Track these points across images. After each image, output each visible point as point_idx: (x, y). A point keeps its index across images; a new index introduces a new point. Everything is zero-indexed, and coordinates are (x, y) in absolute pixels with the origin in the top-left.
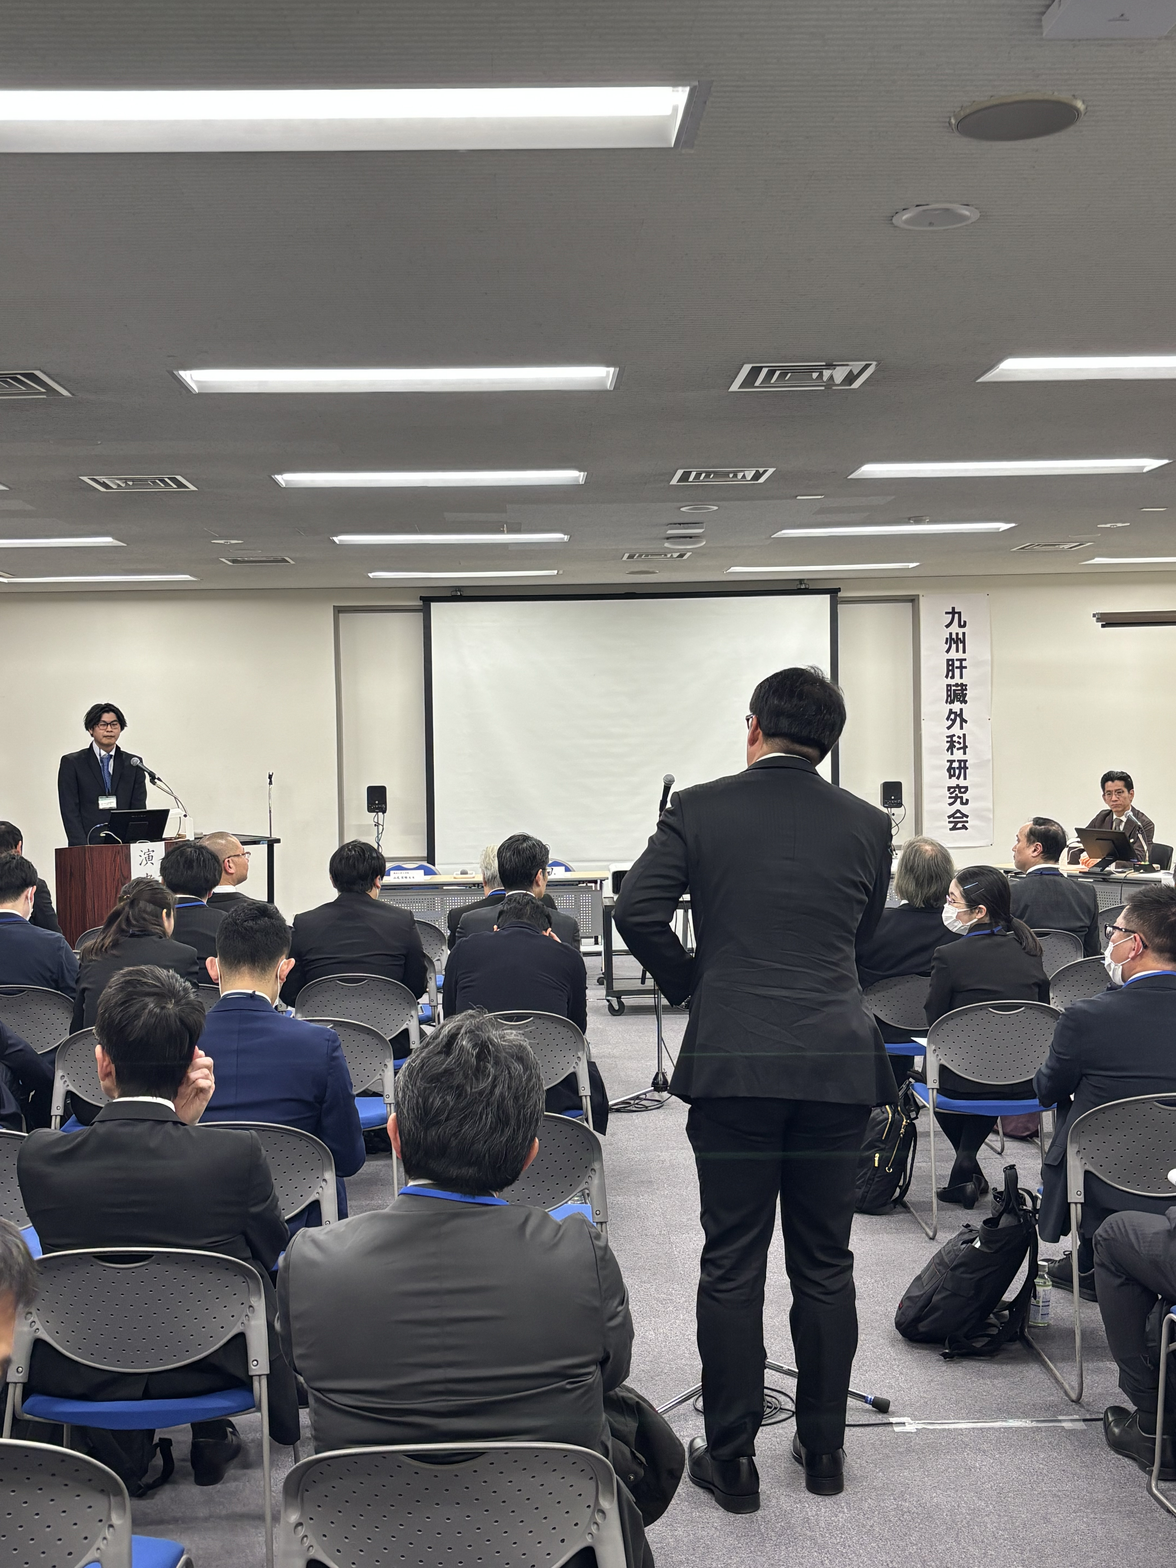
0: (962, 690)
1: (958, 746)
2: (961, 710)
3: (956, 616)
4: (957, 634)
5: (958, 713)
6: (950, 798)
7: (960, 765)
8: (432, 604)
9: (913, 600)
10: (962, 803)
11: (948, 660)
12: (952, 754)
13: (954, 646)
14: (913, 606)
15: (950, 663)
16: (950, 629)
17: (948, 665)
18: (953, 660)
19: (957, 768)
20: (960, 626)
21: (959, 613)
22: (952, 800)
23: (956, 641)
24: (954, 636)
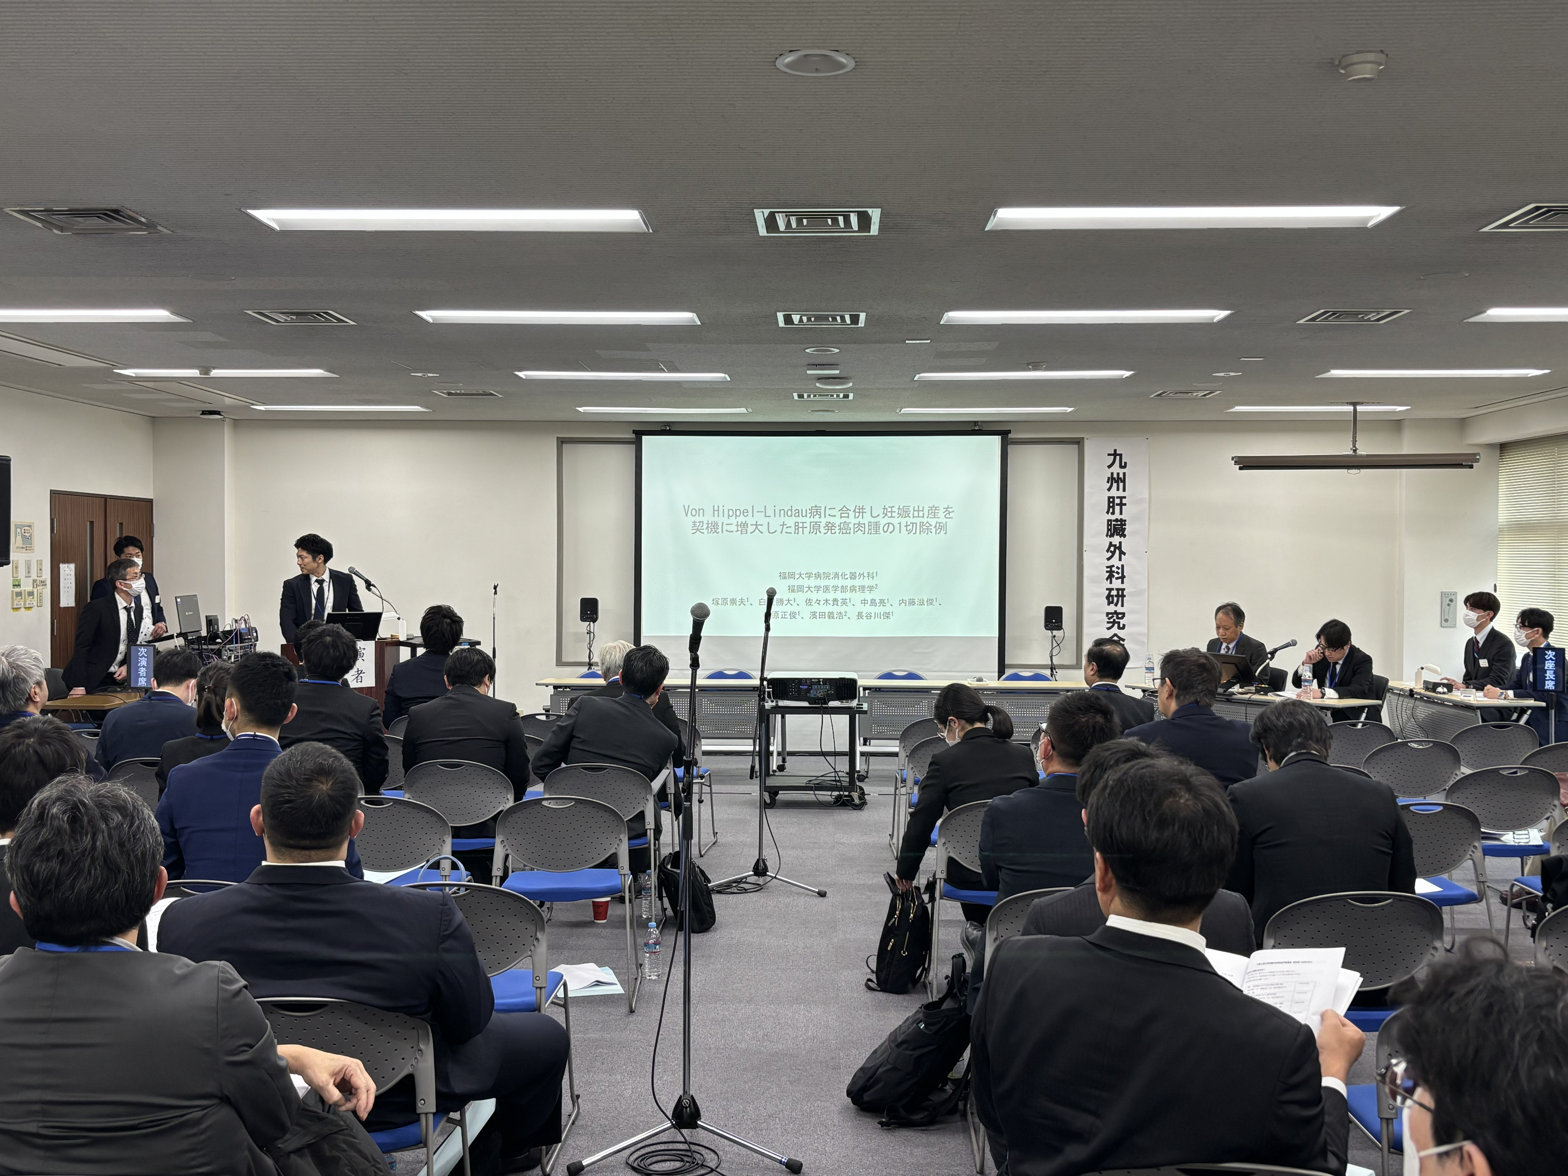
0: (1122, 525)
1: (1116, 575)
2: (1120, 543)
3: (1118, 457)
4: (1118, 474)
5: (1118, 545)
6: (1108, 622)
7: (1118, 593)
8: (643, 437)
9: (1079, 442)
10: (1119, 628)
11: (1109, 498)
12: (1111, 583)
13: (1115, 485)
14: (1079, 447)
15: (1111, 500)
16: (1112, 469)
17: (1109, 502)
18: (1113, 498)
19: (1116, 596)
20: (1121, 467)
21: (1121, 455)
22: (1111, 625)
23: (1117, 480)
24: (1115, 476)
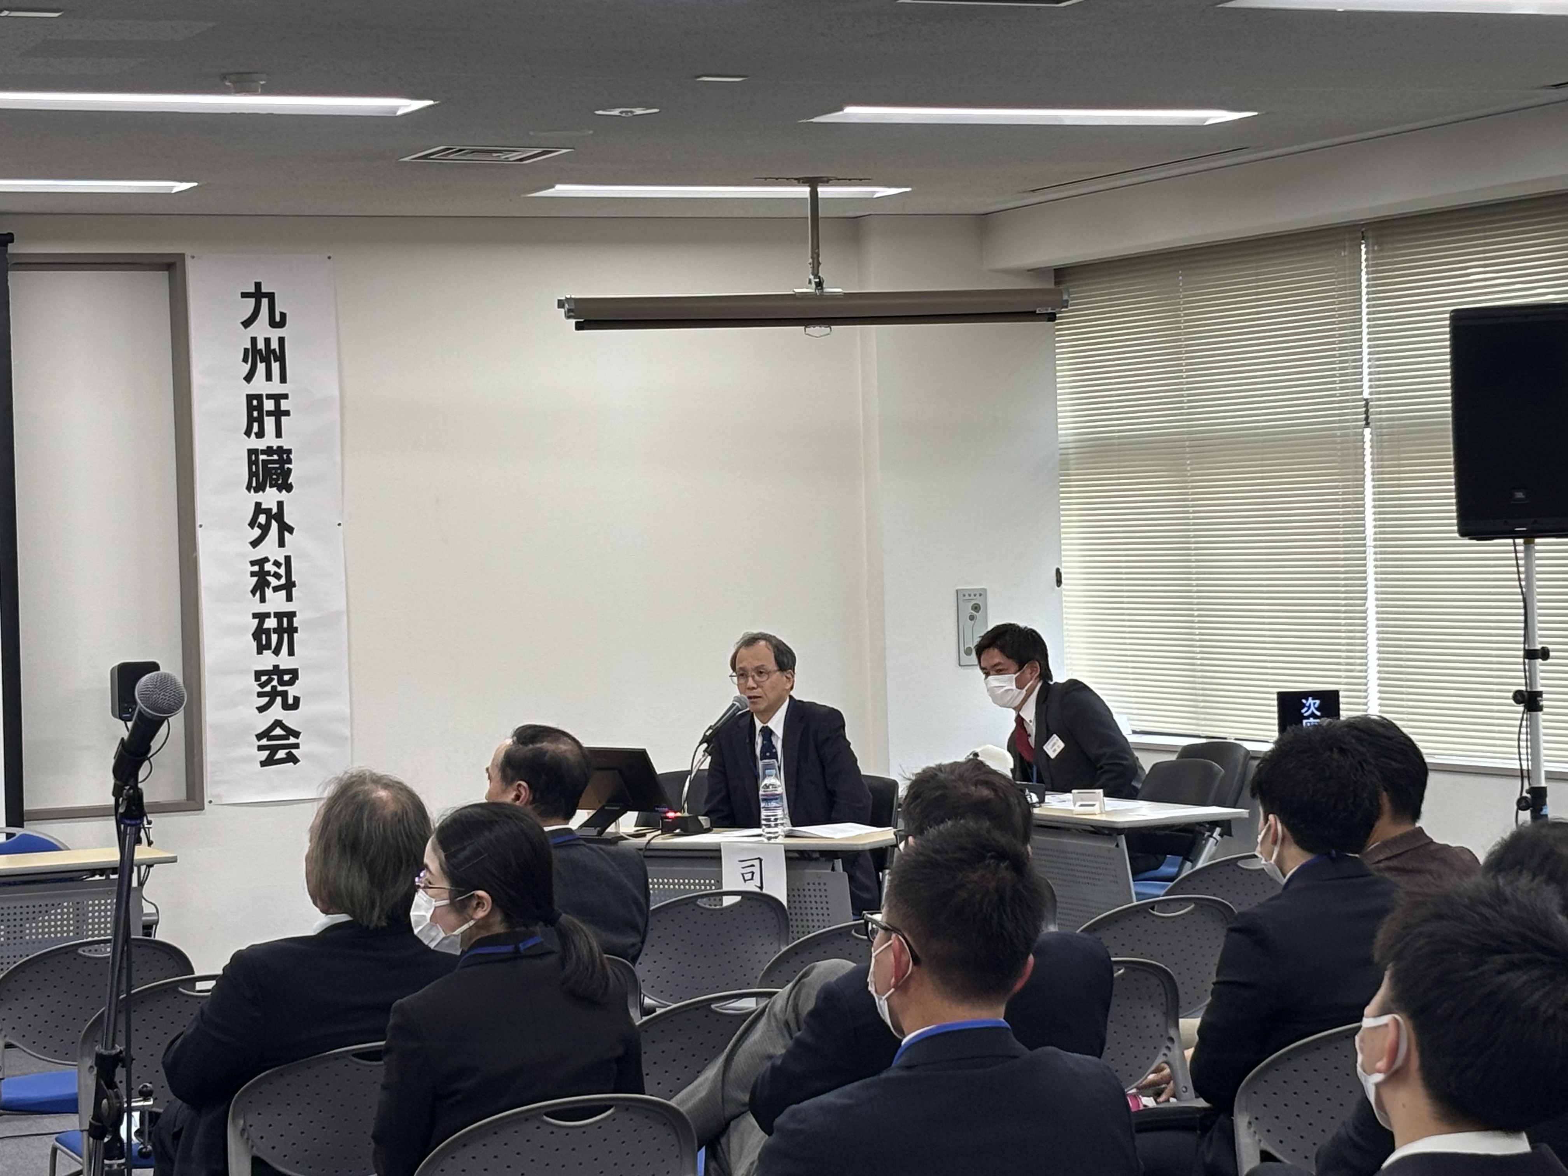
0: (282, 462)
1: (274, 582)
2: (280, 504)
3: (265, 302)
4: (267, 341)
6: (260, 695)
7: (280, 623)
9: (172, 265)
10: (286, 706)
11: (250, 398)
12: (263, 600)
13: (261, 367)
14: (173, 278)
15: (254, 403)
16: (253, 330)
17: (250, 408)
18: (259, 397)
19: (275, 631)
20: (273, 324)
21: (271, 296)
22: (265, 700)
23: (265, 356)
24: (261, 345)
